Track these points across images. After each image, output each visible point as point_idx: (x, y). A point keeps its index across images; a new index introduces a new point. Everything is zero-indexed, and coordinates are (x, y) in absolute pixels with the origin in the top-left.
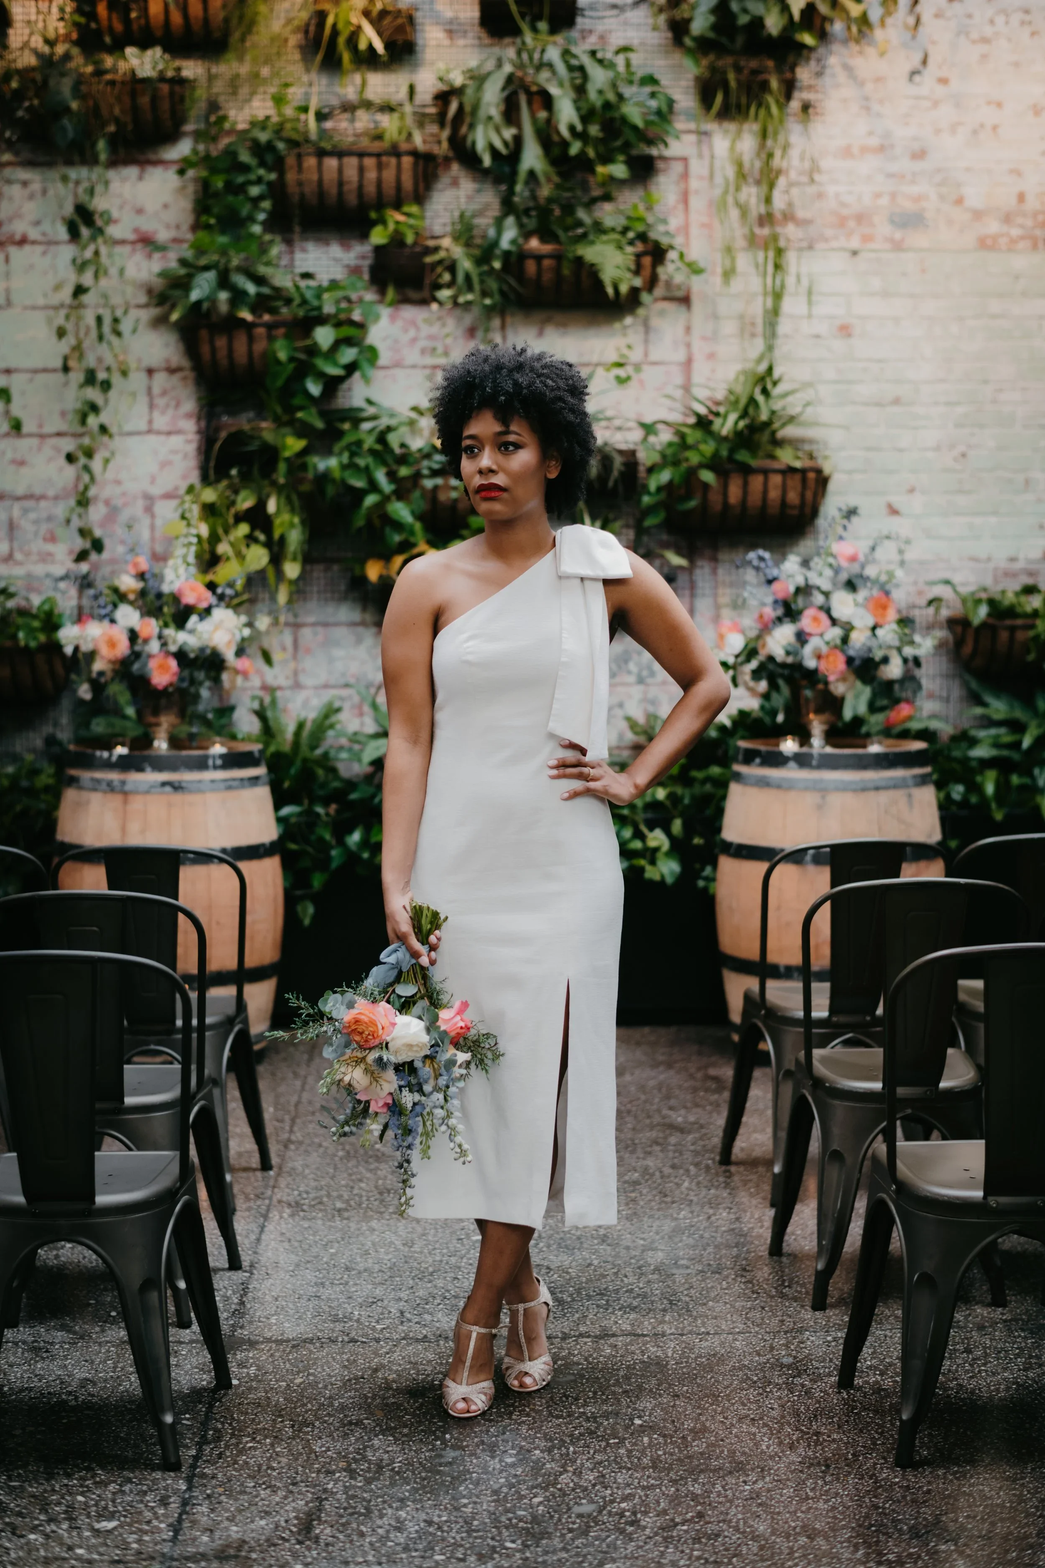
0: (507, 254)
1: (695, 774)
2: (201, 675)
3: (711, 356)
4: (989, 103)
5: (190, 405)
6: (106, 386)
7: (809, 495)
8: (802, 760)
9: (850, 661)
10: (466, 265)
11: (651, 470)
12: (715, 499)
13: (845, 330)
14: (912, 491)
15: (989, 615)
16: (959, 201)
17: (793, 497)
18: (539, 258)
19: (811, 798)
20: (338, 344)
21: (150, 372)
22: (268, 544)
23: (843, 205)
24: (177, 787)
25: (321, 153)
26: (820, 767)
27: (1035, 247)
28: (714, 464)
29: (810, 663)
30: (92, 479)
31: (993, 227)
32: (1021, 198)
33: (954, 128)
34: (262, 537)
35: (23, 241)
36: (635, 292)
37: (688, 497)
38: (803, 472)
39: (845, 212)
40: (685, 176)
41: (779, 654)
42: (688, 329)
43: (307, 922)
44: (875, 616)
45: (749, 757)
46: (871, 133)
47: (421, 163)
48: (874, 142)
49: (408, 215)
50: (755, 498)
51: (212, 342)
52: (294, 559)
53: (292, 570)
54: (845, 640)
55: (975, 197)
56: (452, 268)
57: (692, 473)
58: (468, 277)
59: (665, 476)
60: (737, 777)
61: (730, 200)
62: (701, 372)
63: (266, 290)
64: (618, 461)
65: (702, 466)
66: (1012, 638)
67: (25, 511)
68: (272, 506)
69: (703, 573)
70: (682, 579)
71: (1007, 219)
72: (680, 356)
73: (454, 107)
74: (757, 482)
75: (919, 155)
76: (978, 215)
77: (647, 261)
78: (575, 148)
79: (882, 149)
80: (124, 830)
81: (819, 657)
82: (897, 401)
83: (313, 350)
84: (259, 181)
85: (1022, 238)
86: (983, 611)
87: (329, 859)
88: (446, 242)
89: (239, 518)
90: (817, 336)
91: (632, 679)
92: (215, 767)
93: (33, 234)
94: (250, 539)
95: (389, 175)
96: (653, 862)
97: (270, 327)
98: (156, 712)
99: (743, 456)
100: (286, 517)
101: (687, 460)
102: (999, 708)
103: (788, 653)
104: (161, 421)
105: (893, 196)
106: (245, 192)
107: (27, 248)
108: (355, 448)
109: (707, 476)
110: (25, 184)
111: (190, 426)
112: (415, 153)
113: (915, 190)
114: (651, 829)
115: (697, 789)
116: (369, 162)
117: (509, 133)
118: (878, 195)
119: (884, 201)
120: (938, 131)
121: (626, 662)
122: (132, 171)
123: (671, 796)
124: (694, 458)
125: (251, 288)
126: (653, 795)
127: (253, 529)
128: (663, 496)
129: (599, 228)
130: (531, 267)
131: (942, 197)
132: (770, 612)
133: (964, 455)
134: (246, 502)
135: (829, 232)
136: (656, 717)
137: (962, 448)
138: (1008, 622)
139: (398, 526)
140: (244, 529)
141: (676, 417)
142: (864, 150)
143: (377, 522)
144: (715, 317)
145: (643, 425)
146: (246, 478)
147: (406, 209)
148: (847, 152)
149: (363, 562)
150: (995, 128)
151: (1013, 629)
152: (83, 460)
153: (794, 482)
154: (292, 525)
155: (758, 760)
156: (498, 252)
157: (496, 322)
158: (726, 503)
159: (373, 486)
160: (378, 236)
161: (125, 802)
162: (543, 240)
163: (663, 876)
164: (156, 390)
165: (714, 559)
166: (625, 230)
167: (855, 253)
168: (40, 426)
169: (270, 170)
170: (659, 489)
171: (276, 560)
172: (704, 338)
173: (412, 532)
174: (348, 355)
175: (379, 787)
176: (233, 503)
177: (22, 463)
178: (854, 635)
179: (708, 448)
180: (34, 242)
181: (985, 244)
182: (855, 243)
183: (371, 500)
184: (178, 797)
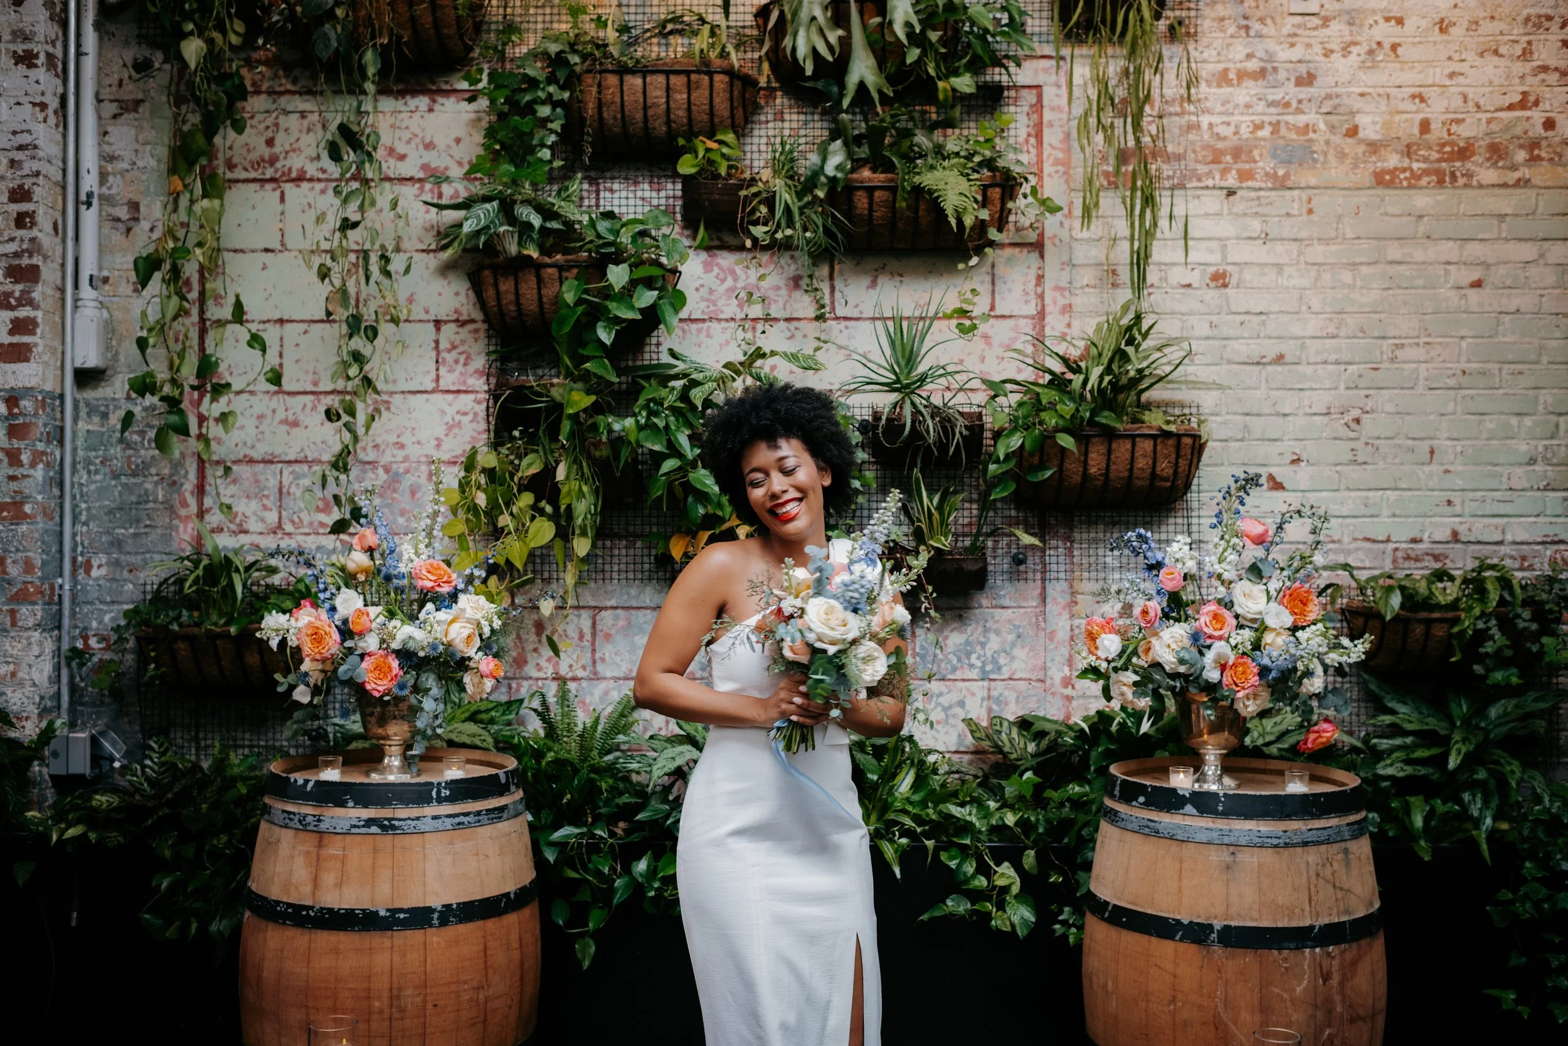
0: (833, 180)
1: (1049, 793)
2: (430, 681)
3: (1067, 309)
4: (1388, 19)
5: (480, 362)
6: (372, 333)
7: (1182, 463)
8: (1204, 803)
9: (1264, 671)
10: (785, 196)
11: (997, 435)
12: (1073, 467)
13: (1220, 280)
14: (1296, 461)
15: (1403, 606)
16: (1353, 132)
17: (1164, 467)
18: (870, 190)
19: (1217, 856)
20: (633, 284)
21: (438, 323)
22: (555, 518)
23: (1218, 137)
24: (387, 827)
25: (623, 71)
26: (1226, 814)
27: (1441, 182)
28: (1073, 428)
29: (1212, 675)
30: (356, 439)
31: (1393, 160)
32: (1425, 126)
33: (1346, 51)
34: (549, 509)
35: (300, 178)
36: (981, 226)
37: (1042, 467)
38: (1178, 436)
39: (1220, 145)
40: (1038, 107)
41: (1169, 660)
42: (1040, 278)
43: (586, 964)
44: (1293, 613)
45: (1129, 793)
46: (1250, 56)
47: (738, 84)
48: (1253, 65)
49: (721, 142)
50: (1119, 469)
51: (496, 285)
52: (584, 534)
53: (582, 546)
54: (1257, 646)
55: (1370, 127)
56: (770, 202)
57: (1047, 439)
58: (788, 210)
59: (1015, 441)
60: (1113, 816)
61: (1093, 121)
62: (1054, 324)
63: (555, 225)
64: (961, 422)
65: (1057, 429)
66: (1427, 634)
67: (297, 477)
68: (561, 473)
69: (1056, 556)
70: (1032, 561)
71: (1409, 151)
72: (1031, 309)
73: (774, 15)
74: (1122, 449)
75: (1306, 80)
76: (1374, 147)
77: (995, 193)
78: (913, 55)
79: (1262, 73)
80: (316, 882)
81: (1223, 668)
82: (1279, 359)
83: (607, 293)
84: (549, 100)
85: (1426, 172)
86: (1396, 600)
87: (611, 891)
88: (766, 174)
89: (522, 488)
90: (1189, 286)
91: (974, 674)
92: (440, 800)
93: (311, 170)
94: (536, 509)
95: (700, 96)
96: (1001, 906)
97: (561, 268)
98: (383, 721)
99: (1106, 418)
100: (574, 485)
101: (1041, 423)
102: (1405, 713)
103: (1182, 661)
104: (449, 380)
105: (1276, 126)
106: (534, 112)
107: (305, 185)
108: (654, 407)
109: (1066, 441)
110: (303, 115)
111: (480, 384)
112: (730, 72)
113: (1301, 120)
114: (998, 864)
115: (1053, 814)
116: (677, 81)
117: (833, 36)
118: (1258, 127)
119: (1265, 133)
120: (1328, 53)
121: (968, 655)
122: (423, 102)
123: (1022, 823)
124: (1050, 419)
125: (536, 221)
126: (1002, 819)
127: (538, 500)
128: (1011, 464)
129: (939, 151)
130: (861, 201)
131: (1332, 128)
132: (1156, 606)
133: (1357, 421)
134: (531, 466)
135: (1202, 169)
136: (1002, 719)
137: (1355, 413)
138: (1423, 615)
139: (703, 497)
140: (527, 499)
141: (1027, 374)
142: (1242, 75)
143: (679, 492)
144: (1071, 264)
145: (989, 384)
146: (532, 440)
147: (719, 137)
148: (1223, 79)
149: (667, 539)
150: (1394, 47)
151: (1429, 623)
152: (345, 418)
153: (1166, 449)
154: (581, 495)
155: (1142, 799)
156: (823, 179)
157: (824, 271)
158: (1085, 474)
159: (674, 450)
160: (687, 166)
161: (320, 846)
162: (874, 170)
163: (1013, 926)
164: (444, 345)
165: (1069, 538)
166: (969, 157)
167: (1231, 193)
168: (315, 384)
169: (562, 88)
170: (1008, 457)
171: (564, 533)
172: (1058, 288)
173: (719, 505)
174: (648, 298)
175: (677, 804)
176: (517, 468)
177: (295, 424)
178: (1268, 638)
179: (1067, 408)
180: (311, 180)
181: (1384, 180)
182: (1231, 181)
183: (669, 465)
184: (387, 840)
